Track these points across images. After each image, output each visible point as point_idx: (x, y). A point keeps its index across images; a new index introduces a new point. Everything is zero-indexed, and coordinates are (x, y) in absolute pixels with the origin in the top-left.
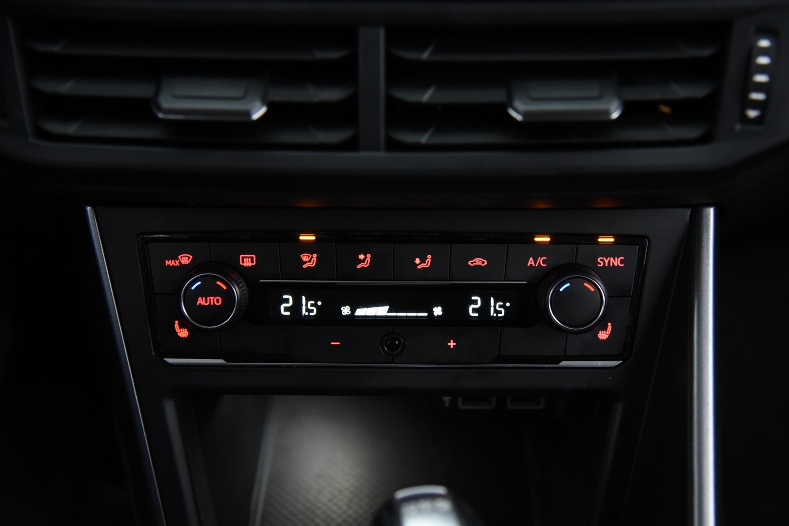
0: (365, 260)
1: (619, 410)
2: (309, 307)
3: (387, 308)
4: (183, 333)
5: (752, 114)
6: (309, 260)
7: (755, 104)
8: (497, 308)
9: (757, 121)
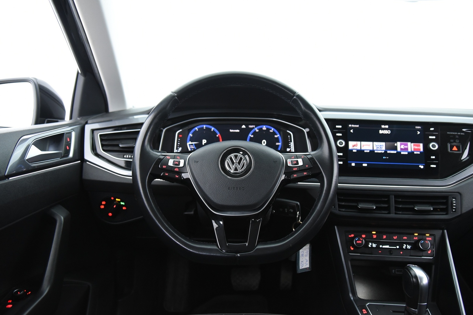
0: (385, 237)
1: (434, 267)
2: (374, 245)
3: (389, 246)
4: (352, 249)
5: (454, 210)
6: (375, 237)
7: (454, 209)
8: (409, 247)
9: (455, 211)
